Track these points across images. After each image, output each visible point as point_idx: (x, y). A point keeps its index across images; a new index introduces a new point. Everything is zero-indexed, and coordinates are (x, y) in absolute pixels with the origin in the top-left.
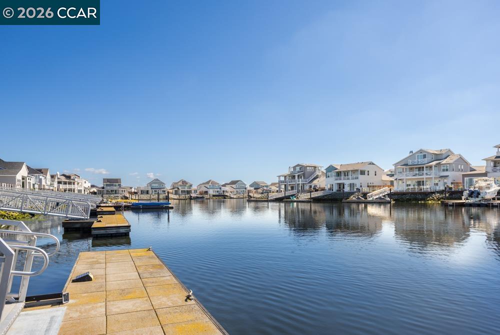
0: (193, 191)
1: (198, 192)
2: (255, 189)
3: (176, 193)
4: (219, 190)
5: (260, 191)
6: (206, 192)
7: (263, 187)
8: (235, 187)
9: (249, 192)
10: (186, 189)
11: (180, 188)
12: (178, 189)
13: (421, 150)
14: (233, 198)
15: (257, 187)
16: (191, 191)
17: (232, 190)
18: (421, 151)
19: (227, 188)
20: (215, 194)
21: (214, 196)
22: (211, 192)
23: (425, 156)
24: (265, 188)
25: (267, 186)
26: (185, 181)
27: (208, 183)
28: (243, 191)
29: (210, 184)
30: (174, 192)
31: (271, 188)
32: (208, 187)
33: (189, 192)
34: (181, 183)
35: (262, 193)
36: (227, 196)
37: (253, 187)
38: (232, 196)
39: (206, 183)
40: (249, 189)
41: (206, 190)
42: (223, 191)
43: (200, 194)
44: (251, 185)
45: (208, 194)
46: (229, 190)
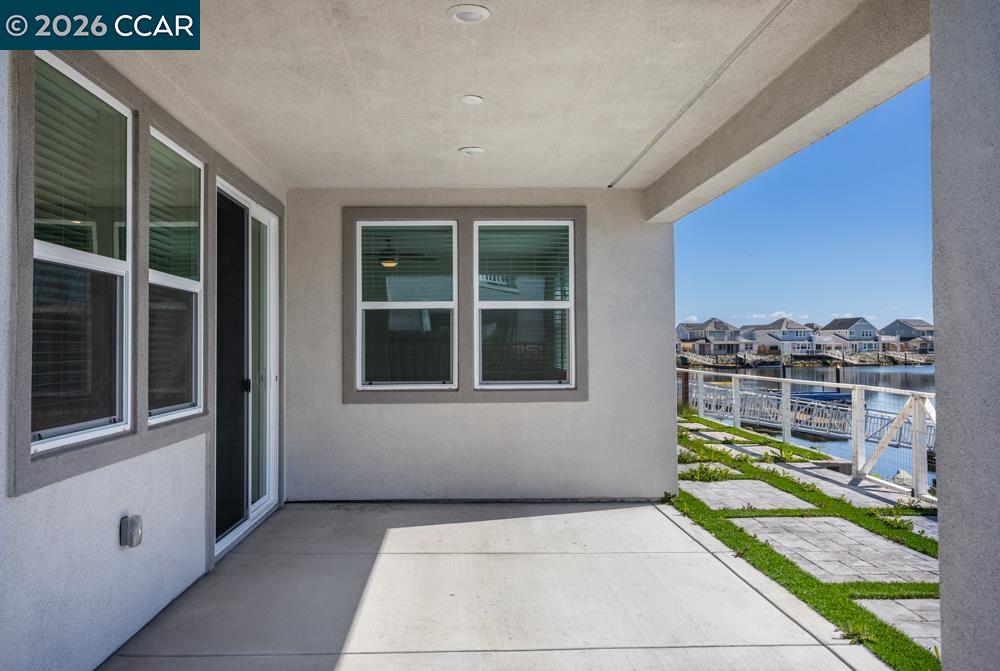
0: (742, 347)
1: (755, 348)
2: (902, 339)
3: (703, 351)
4: (806, 342)
5: (915, 343)
6: (775, 350)
7: (923, 334)
8: (848, 336)
9: (886, 347)
10: (726, 342)
11: (709, 338)
12: (707, 341)
14: (852, 365)
15: (904, 333)
16: (737, 346)
17: (841, 343)
19: (826, 339)
20: (798, 353)
21: (797, 358)
22: (787, 349)
26: (722, 323)
27: (779, 323)
28: (870, 346)
29: (784, 328)
30: (697, 348)
32: (780, 336)
33: (731, 349)
34: (710, 328)
35: (923, 351)
36: (830, 358)
37: (894, 335)
38: (847, 360)
39: (774, 324)
40: (884, 339)
41: (775, 342)
42: (818, 347)
43: (760, 353)
44: (889, 331)
45: (779, 353)
46: (833, 344)
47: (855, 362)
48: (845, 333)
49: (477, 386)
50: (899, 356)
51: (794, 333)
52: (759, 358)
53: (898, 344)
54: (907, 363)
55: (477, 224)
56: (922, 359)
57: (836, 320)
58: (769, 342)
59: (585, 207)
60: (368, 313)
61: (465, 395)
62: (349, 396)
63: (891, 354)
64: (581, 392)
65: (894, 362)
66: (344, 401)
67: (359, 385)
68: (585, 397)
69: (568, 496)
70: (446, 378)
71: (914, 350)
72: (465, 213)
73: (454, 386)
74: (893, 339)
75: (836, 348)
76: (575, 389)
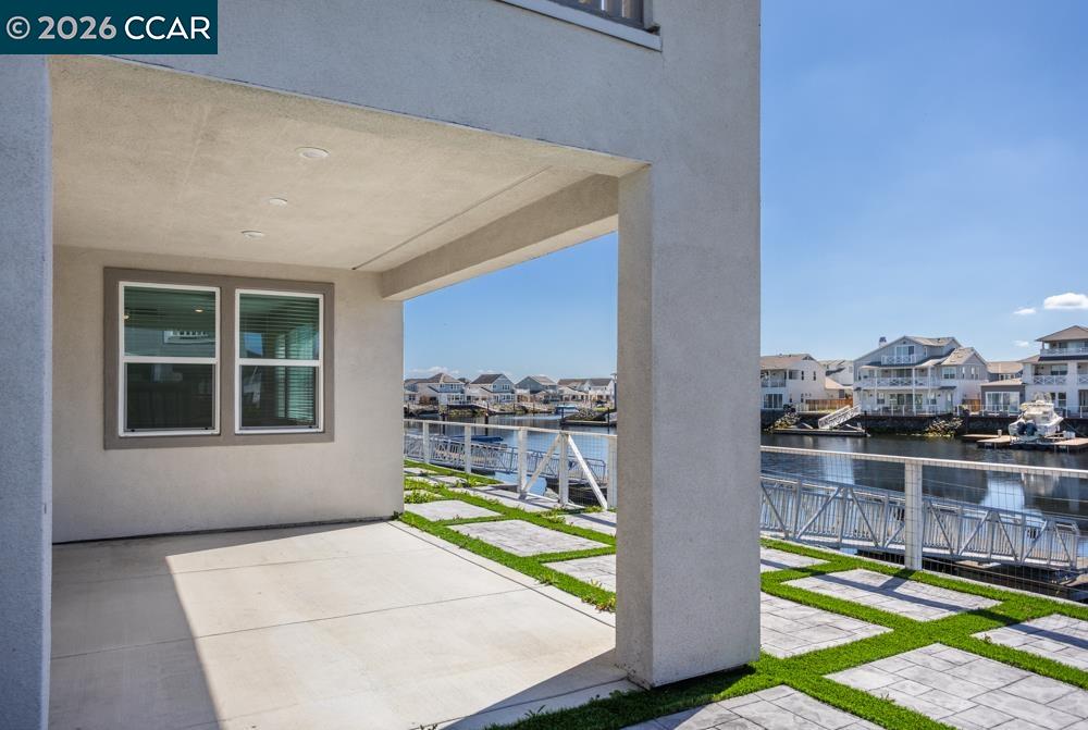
0: (407, 398)
1: (418, 398)
2: (532, 392)
4: (459, 394)
5: (541, 396)
6: (434, 400)
7: (547, 388)
8: (491, 389)
9: (520, 398)
13: (904, 338)
14: (495, 414)
15: (533, 387)
17: (487, 395)
18: (905, 340)
19: (475, 391)
20: (453, 403)
21: (451, 407)
22: (444, 400)
23: (911, 350)
24: (551, 391)
25: (553, 387)
27: (436, 378)
28: (508, 397)
29: (441, 382)
31: (562, 391)
32: (438, 388)
35: (546, 402)
36: (476, 407)
37: (525, 388)
38: (491, 409)
39: (432, 379)
40: (519, 391)
41: (433, 394)
42: (469, 398)
43: (421, 403)
44: (522, 385)
45: (437, 404)
46: (480, 396)
47: (497, 411)
48: (488, 386)
49: (237, 431)
50: (529, 405)
51: (450, 387)
52: (421, 407)
53: (529, 396)
54: (535, 412)
55: (238, 292)
56: (544, 408)
57: (483, 376)
58: (429, 393)
59: (333, 284)
60: (131, 367)
61: (227, 438)
62: (110, 441)
63: (524, 404)
64: (328, 435)
65: (526, 411)
66: (105, 448)
67: (121, 432)
68: (332, 439)
69: (316, 519)
70: (209, 424)
71: (540, 401)
72: (228, 281)
73: (217, 431)
74: (525, 392)
75: (483, 399)
76: (324, 432)
